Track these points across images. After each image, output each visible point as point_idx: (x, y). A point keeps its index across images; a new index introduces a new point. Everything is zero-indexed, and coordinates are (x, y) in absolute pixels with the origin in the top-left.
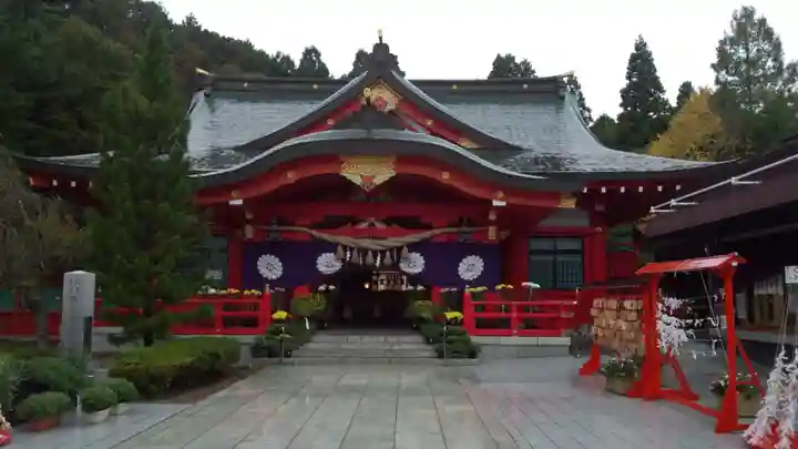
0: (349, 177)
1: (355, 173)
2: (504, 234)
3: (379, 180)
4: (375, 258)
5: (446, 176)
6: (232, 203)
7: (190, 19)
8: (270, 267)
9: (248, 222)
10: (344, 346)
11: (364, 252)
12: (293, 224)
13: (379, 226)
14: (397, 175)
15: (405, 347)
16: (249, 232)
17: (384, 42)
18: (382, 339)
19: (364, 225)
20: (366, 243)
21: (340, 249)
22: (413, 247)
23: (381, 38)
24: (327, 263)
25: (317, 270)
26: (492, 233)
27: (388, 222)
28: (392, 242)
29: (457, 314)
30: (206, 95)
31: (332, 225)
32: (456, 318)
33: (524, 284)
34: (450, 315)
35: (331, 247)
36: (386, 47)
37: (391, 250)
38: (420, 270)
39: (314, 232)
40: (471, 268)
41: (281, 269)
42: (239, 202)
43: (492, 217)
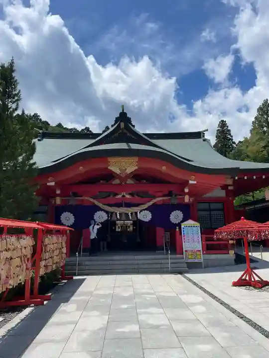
0: (113, 169)
5: (164, 168)
6: (48, 184)
9: (58, 195)
13: (127, 196)
14: (138, 168)
16: (58, 201)
19: (119, 196)
23: (123, 110)
24: (99, 217)
26: (187, 199)
27: (132, 195)
38: (149, 219)
40: (176, 217)
41: (74, 219)
42: (53, 184)
43: (187, 190)
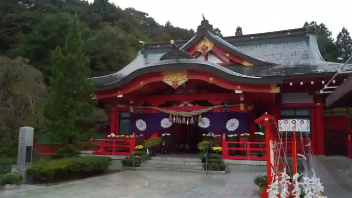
0: (167, 82)
1: (169, 80)
2: (250, 108)
3: (180, 83)
4: (186, 121)
5: (211, 79)
6: (118, 96)
7: (168, 23)
8: (141, 125)
9: (131, 105)
10: (164, 162)
11: (182, 117)
12: (151, 105)
13: (190, 105)
14: (189, 80)
15: (191, 163)
16: (132, 109)
17: (206, 19)
18: (183, 159)
19: (182, 106)
20: (183, 114)
21: (171, 116)
22: (204, 115)
23: (204, 17)
24: (165, 123)
25: (161, 126)
26: (242, 107)
27: (193, 103)
28: (194, 113)
29: (219, 148)
30: (142, 52)
31: (168, 105)
32: (218, 150)
33: (256, 133)
34: (215, 148)
35: (167, 116)
36: (207, 21)
37: (194, 116)
38: (208, 126)
39: (160, 109)
40: (233, 125)
41: (146, 126)
42: (121, 96)
43: (242, 99)
